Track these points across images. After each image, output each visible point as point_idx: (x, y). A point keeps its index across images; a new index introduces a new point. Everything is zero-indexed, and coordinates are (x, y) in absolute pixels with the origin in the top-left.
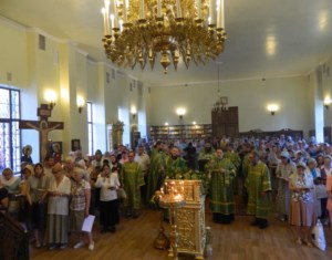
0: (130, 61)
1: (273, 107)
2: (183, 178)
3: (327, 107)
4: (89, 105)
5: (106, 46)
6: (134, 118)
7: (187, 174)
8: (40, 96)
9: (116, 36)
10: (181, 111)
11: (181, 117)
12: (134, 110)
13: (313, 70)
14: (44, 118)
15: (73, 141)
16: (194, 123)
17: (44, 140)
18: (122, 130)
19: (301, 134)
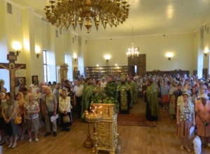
0: (65, 23)
1: (170, 54)
2: (102, 103)
3: (206, 55)
4: (44, 52)
5: (47, 14)
6: (75, 61)
7: (106, 100)
8: (9, 47)
9: (53, 7)
10: (108, 57)
11: (107, 61)
12: (75, 56)
13: (199, 29)
14: (12, 61)
15: (33, 77)
16: (116, 65)
17: (12, 76)
18: (67, 70)
19: (188, 73)
